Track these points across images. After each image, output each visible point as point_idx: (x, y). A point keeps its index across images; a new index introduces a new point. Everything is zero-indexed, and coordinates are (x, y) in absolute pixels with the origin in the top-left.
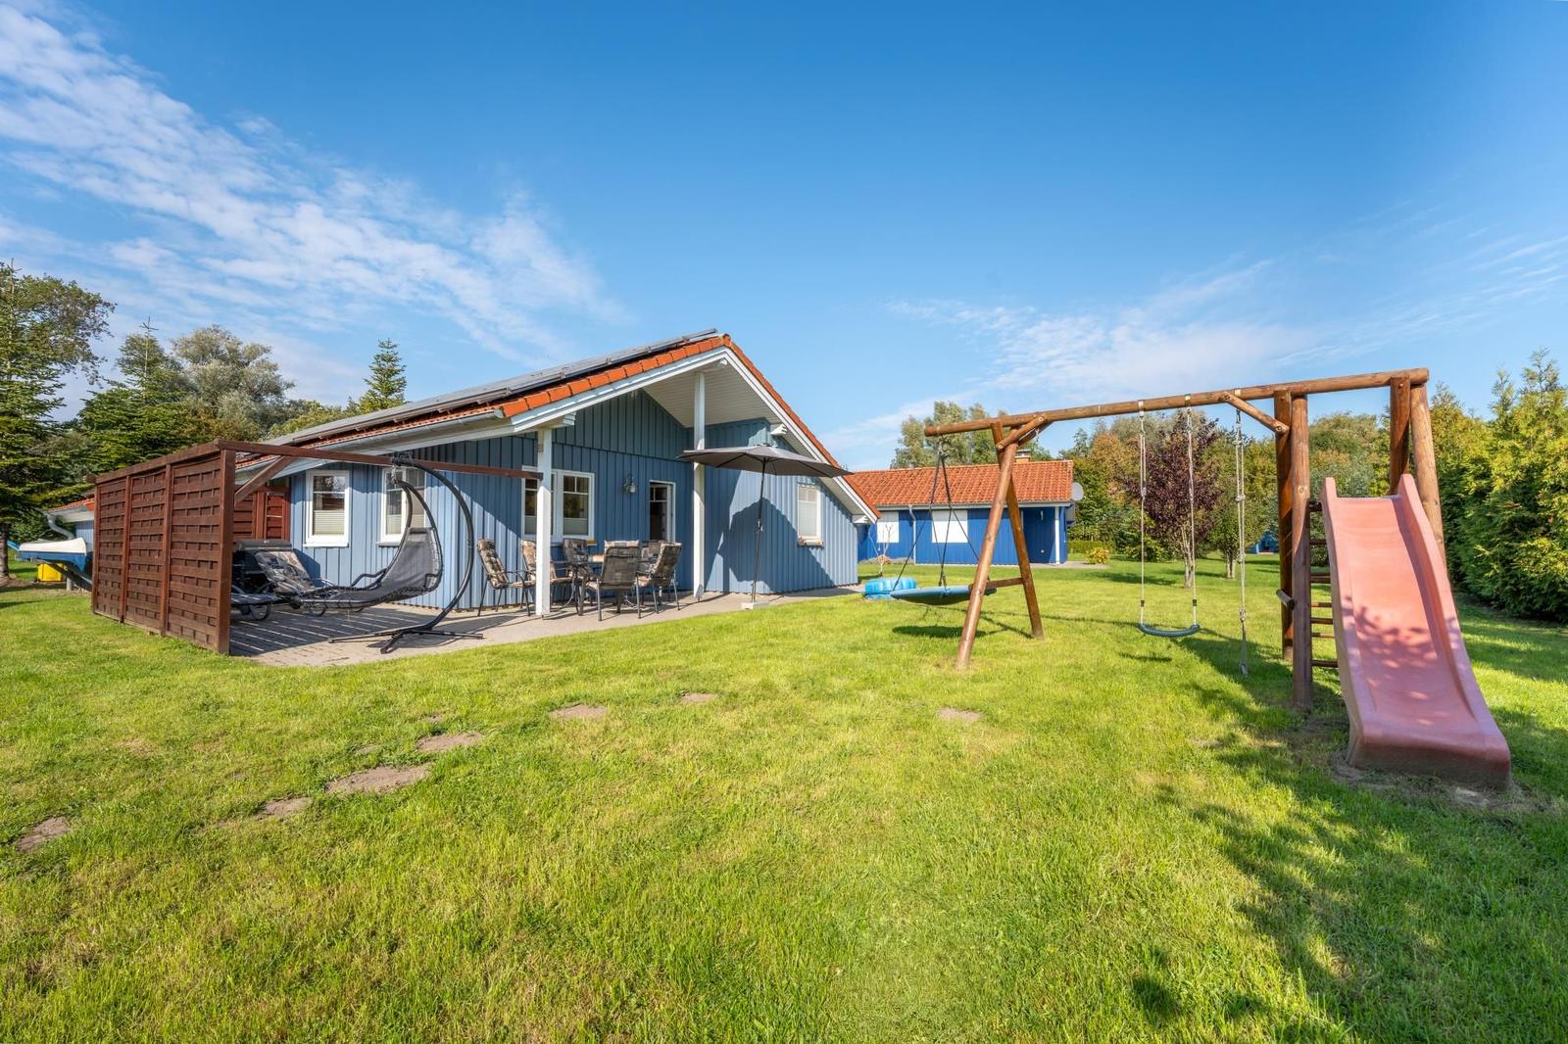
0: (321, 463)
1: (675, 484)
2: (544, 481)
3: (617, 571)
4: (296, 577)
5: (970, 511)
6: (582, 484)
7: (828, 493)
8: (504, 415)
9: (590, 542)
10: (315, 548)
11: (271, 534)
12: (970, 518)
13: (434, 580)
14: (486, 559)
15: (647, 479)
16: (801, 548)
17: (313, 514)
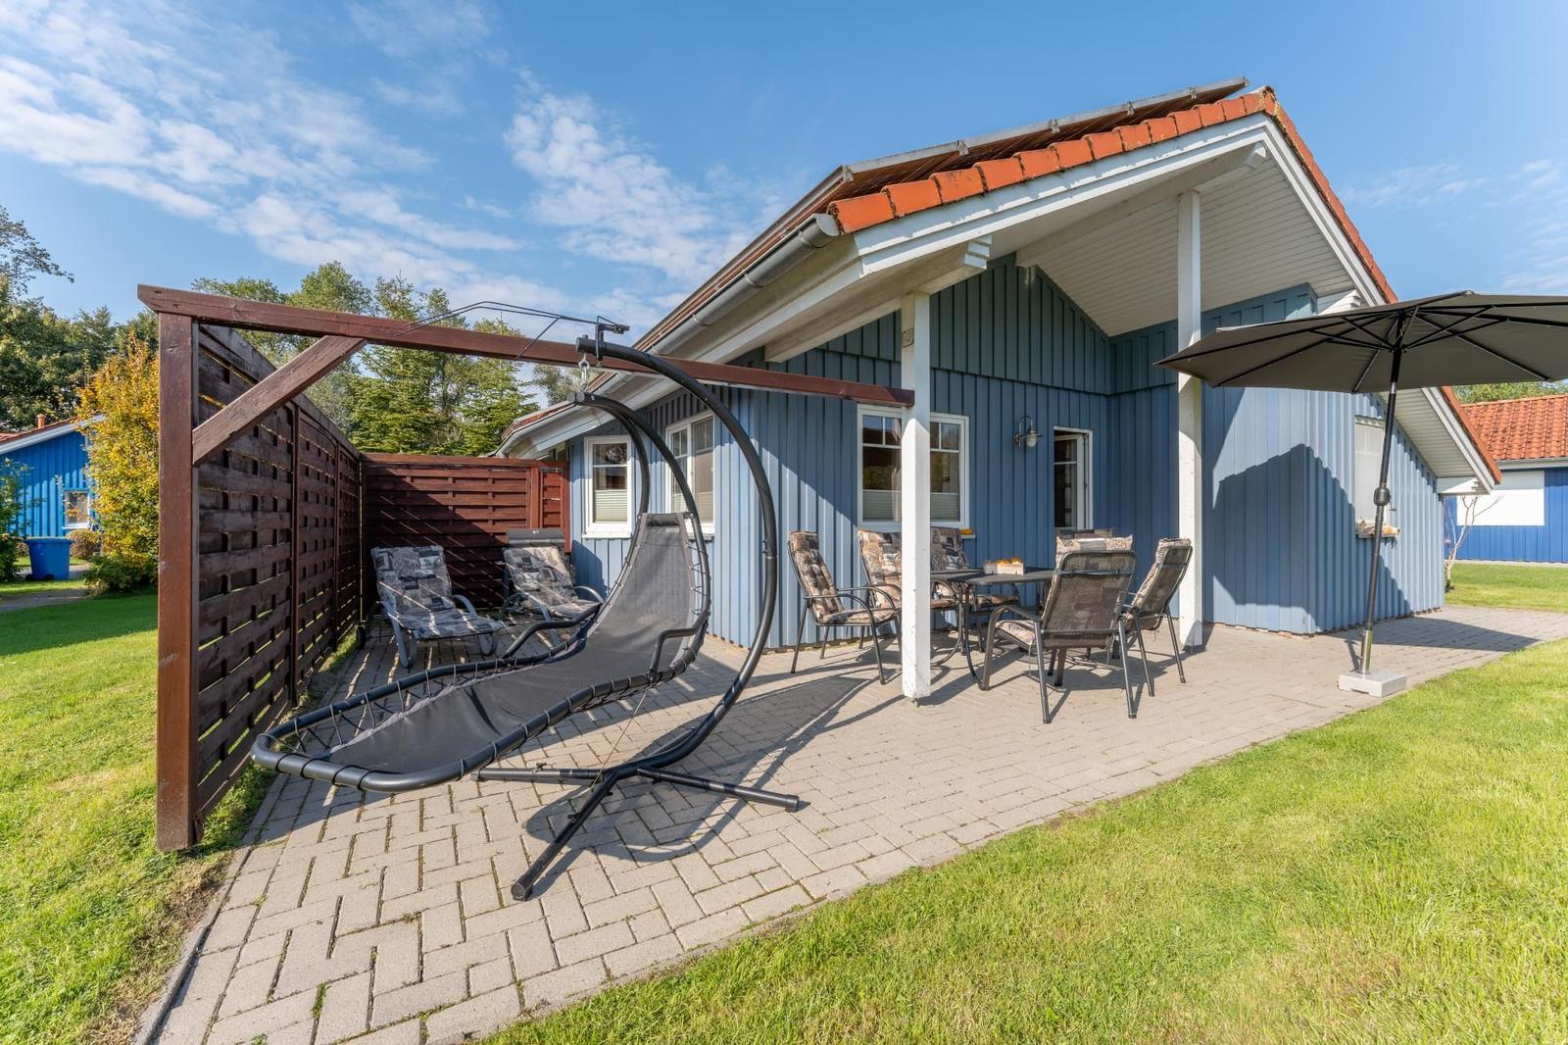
1: (1091, 434)
2: (915, 408)
3: (1079, 607)
4: (554, 584)
5: (1547, 470)
6: (953, 440)
8: (839, 225)
9: (965, 533)
10: (596, 540)
11: (547, 521)
12: (1547, 484)
13: (689, 641)
14: (803, 567)
15: (1050, 425)
16: (1361, 543)
17: (594, 494)
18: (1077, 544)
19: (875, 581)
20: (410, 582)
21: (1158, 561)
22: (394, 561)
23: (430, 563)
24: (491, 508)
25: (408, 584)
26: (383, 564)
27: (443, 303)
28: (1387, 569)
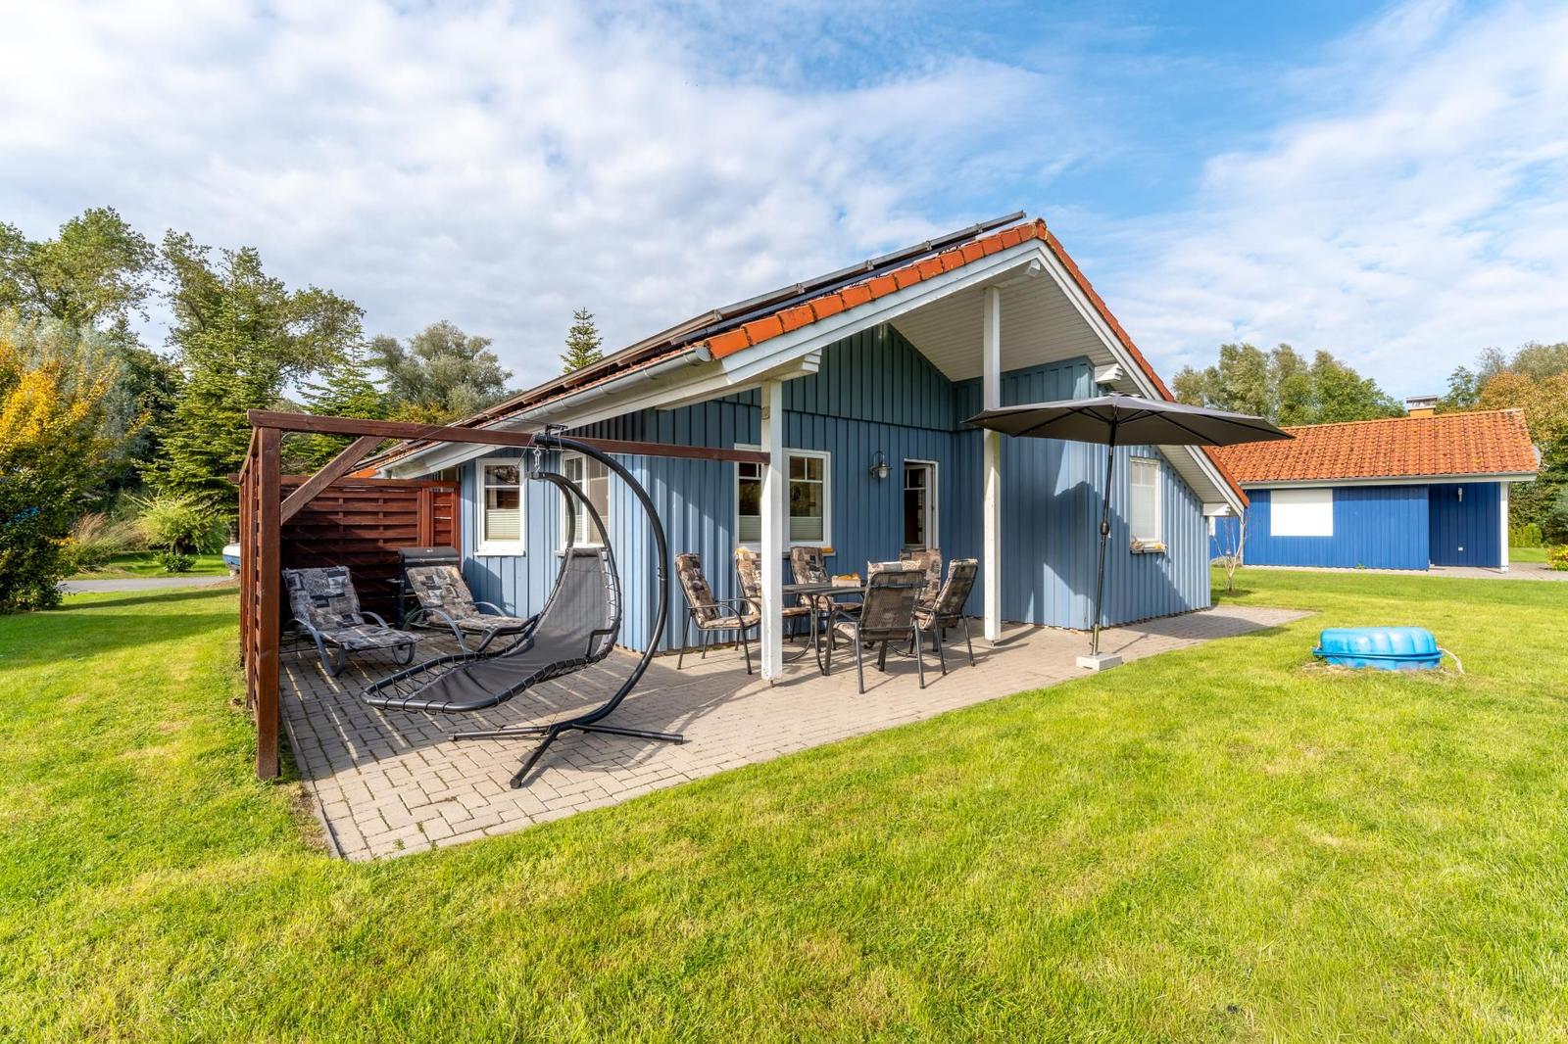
0: (490, 448)
1: (937, 464)
2: (771, 465)
3: (886, 611)
4: (456, 600)
5: (1335, 489)
6: (814, 468)
7: (1172, 471)
8: (712, 355)
9: (826, 551)
10: (488, 557)
11: (439, 539)
12: (1334, 500)
13: (606, 639)
14: (688, 584)
15: (901, 458)
16: (1135, 558)
17: (486, 513)
18: (881, 566)
19: (748, 593)
20: (322, 600)
21: (949, 576)
22: (305, 581)
23: (337, 582)
24: (382, 528)
25: (319, 603)
26: (295, 584)
27: (254, 264)
28: (1163, 574)
